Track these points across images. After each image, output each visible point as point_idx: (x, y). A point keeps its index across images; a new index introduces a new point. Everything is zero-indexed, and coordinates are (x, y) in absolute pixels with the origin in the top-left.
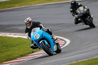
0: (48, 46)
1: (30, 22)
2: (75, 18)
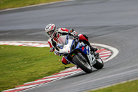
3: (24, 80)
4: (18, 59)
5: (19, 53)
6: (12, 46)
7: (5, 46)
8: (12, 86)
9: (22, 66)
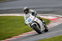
3: (22, 32)
4: (20, 22)
5: (20, 20)
6: (17, 16)
7: (13, 16)
8: (17, 35)
9: (21, 26)
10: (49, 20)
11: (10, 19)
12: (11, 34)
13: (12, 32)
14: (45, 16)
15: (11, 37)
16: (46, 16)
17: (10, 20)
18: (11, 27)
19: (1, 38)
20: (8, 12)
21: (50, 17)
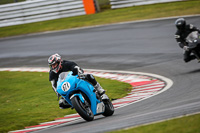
0: (84, 104)
1: (58, 62)
2: (184, 52)
10: (130, 85)
11: (35, 79)
12: (39, 115)
13: (39, 110)
14: (119, 74)
15: (37, 124)
16: (123, 74)
17: (35, 82)
18: (37, 99)
19: (13, 126)
20: (32, 62)
21: (131, 78)
